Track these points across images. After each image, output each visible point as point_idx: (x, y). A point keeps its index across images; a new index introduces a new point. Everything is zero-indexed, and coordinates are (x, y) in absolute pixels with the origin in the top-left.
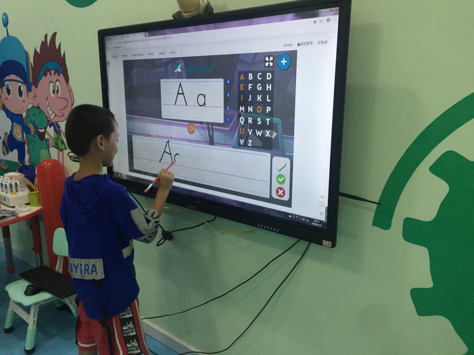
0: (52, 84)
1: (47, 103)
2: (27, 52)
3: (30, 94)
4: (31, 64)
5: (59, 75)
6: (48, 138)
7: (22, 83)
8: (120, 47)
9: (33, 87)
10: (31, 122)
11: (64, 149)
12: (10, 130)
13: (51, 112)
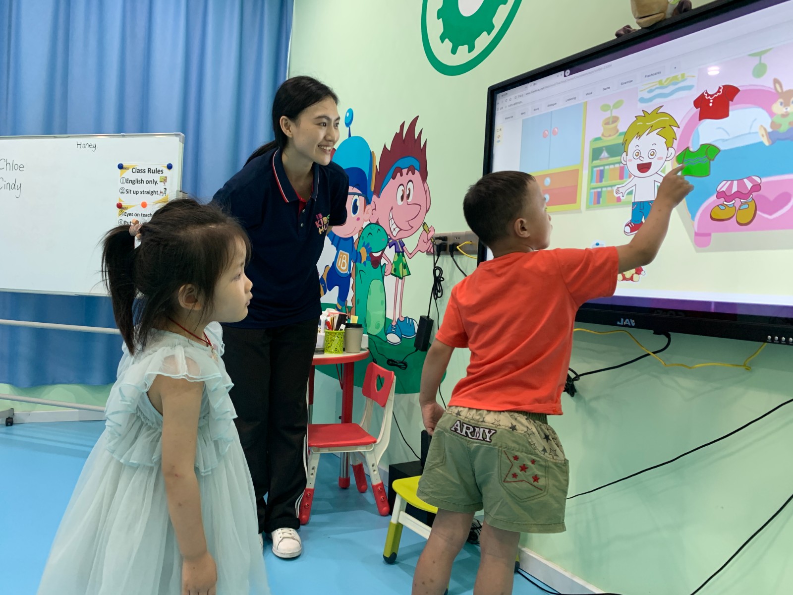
0: (401, 187)
1: (391, 215)
2: (373, 151)
3: (368, 207)
4: (377, 166)
5: (413, 174)
6: (385, 264)
7: (358, 195)
8: (520, 102)
9: (374, 197)
10: (363, 246)
11: (405, 276)
12: (334, 261)
13: (394, 226)
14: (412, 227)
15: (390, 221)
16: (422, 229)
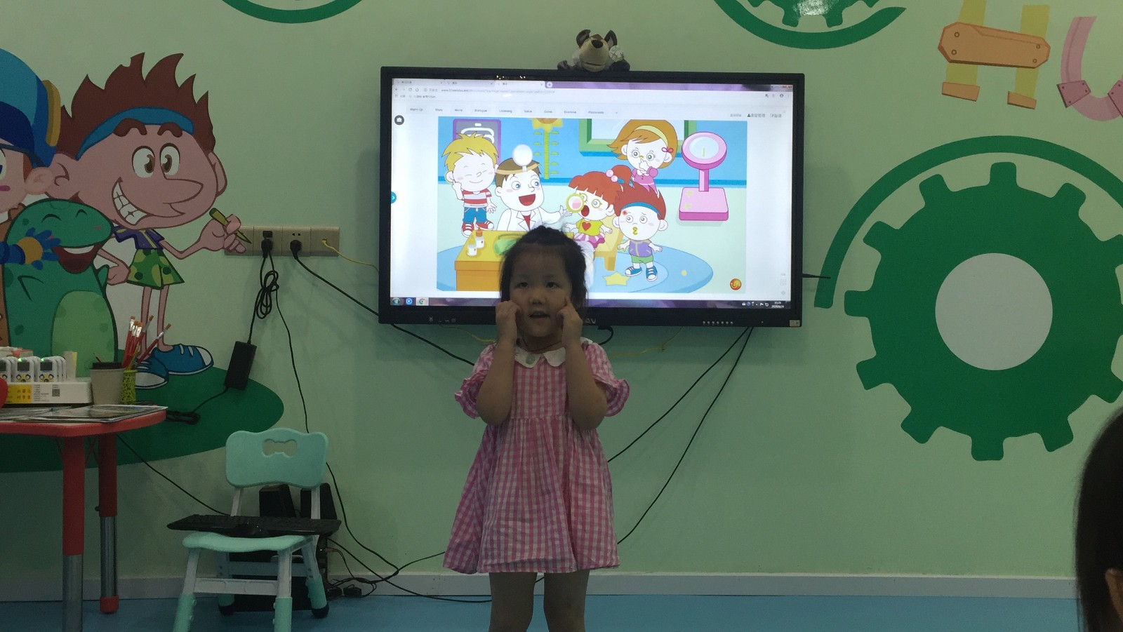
0: (144, 152)
2: (49, 83)
3: (41, 171)
4: (63, 108)
6: (106, 266)
8: (433, 97)
13: (131, 208)
15: (117, 201)
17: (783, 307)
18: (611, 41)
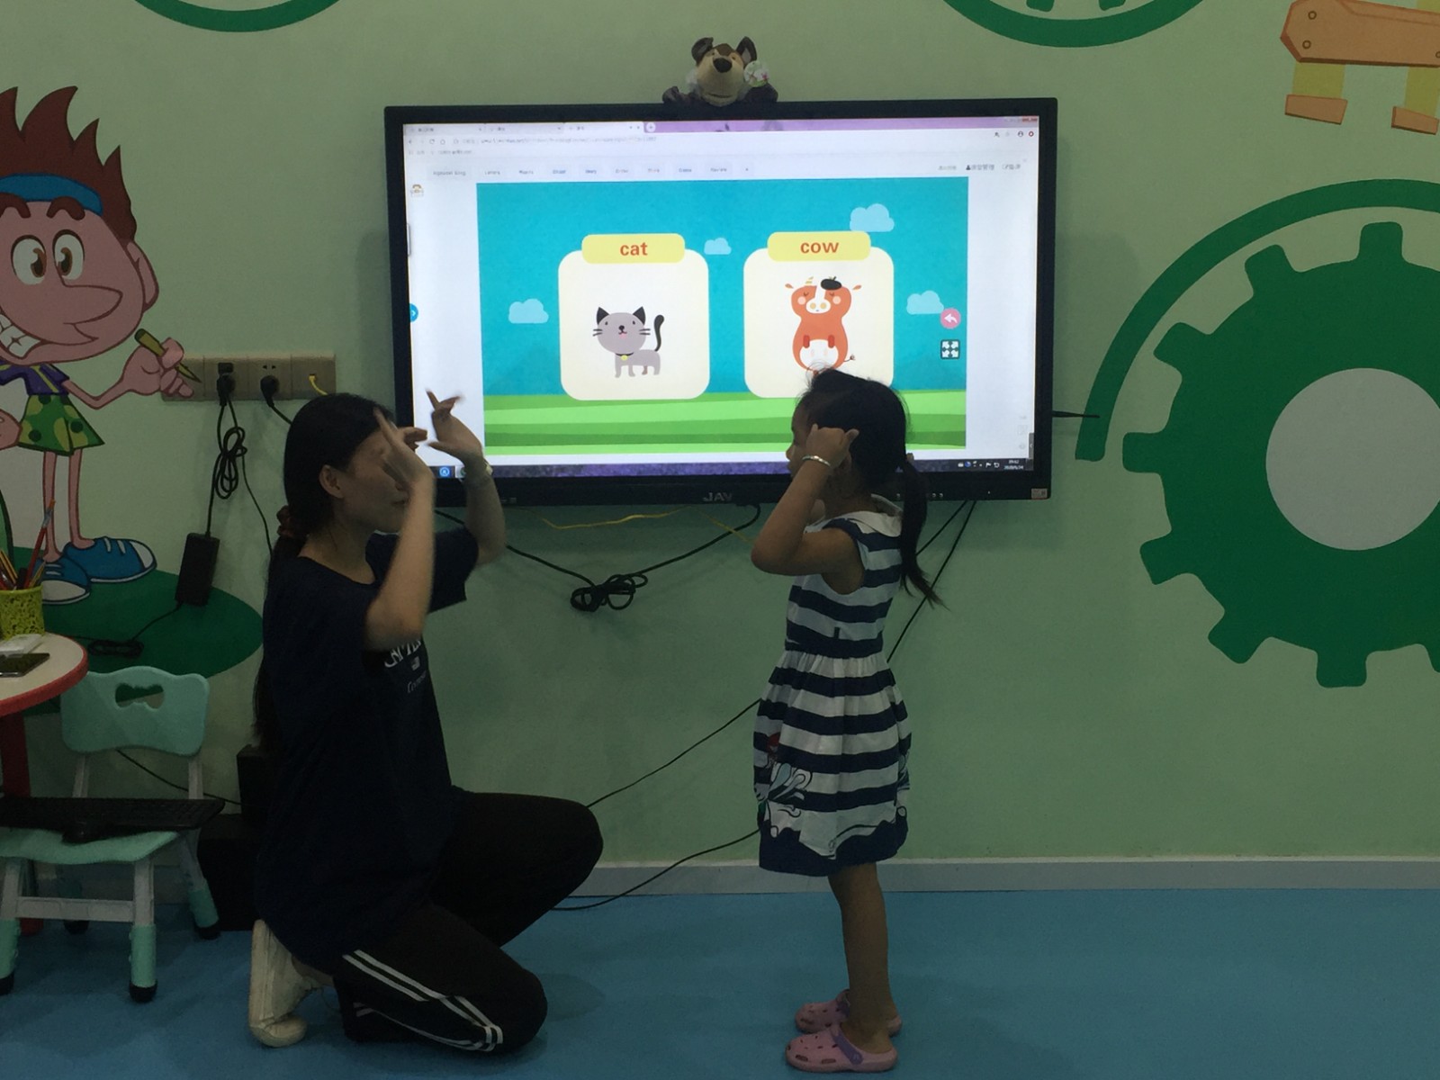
0: (30, 243)
8: (468, 152)
14: (93, 339)
16: (132, 344)
17: (1022, 467)
18: (747, 54)
